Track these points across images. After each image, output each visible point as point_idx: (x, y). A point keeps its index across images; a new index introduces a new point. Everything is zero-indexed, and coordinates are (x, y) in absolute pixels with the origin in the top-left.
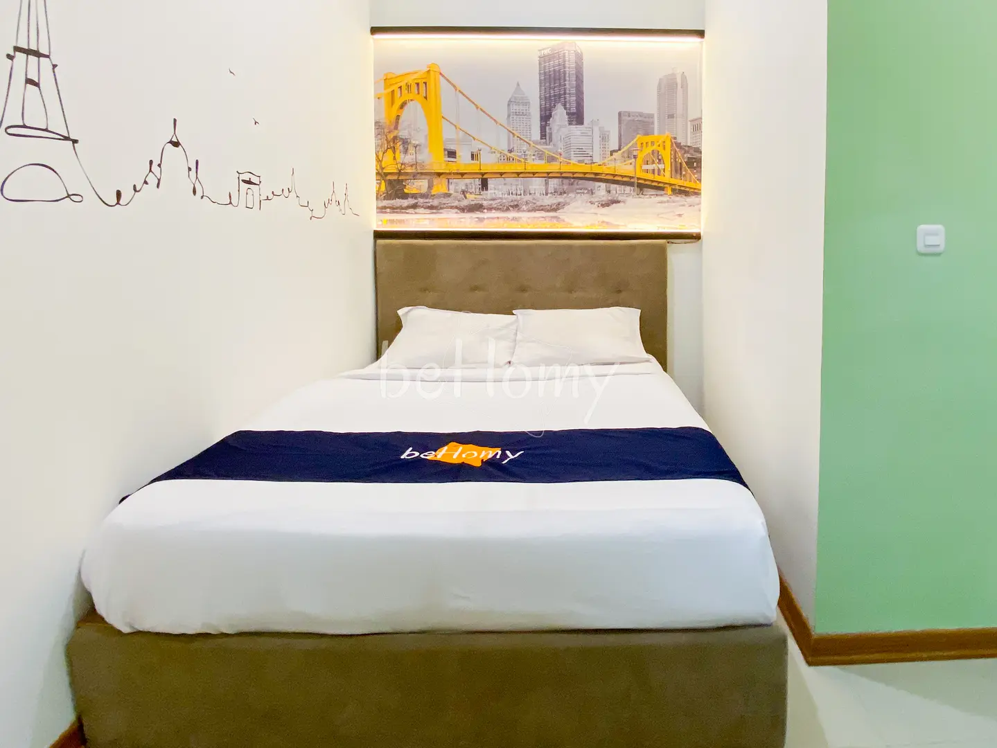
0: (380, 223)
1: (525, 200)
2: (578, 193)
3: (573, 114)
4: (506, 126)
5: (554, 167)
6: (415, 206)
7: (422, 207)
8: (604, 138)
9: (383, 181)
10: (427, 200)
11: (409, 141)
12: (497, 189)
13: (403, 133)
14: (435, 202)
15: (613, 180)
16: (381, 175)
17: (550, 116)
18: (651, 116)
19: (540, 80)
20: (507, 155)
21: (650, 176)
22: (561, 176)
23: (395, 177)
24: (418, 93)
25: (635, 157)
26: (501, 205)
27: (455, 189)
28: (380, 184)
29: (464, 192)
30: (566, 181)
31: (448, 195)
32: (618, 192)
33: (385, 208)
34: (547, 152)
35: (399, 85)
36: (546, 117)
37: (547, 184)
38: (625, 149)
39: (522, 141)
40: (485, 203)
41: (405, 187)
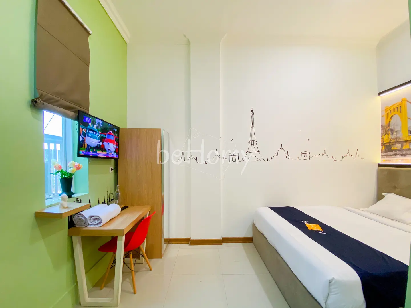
0: (382, 161)
6: (396, 155)
7: (398, 155)
9: (384, 146)
10: (400, 152)
11: (394, 130)
13: (391, 127)
14: (404, 153)
16: (383, 144)
23: (389, 144)
24: (398, 111)
31: (410, 149)
33: (384, 155)
35: (390, 110)
41: (392, 147)
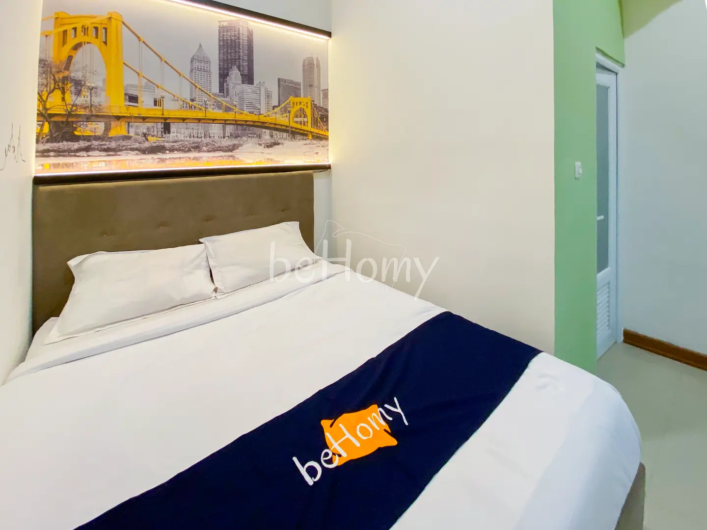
0: (41, 168)
1: (205, 142)
2: (249, 137)
3: (246, 75)
4: (189, 79)
5: (230, 116)
6: (87, 149)
7: (97, 149)
8: (268, 96)
9: (46, 123)
10: (104, 143)
11: (83, 83)
12: (178, 133)
13: (75, 74)
14: (113, 145)
15: (276, 128)
16: (44, 116)
17: (227, 75)
18: (299, 84)
19: (219, 45)
20: (189, 104)
21: (299, 126)
22: (236, 123)
23: (64, 120)
24: (97, 37)
25: (289, 112)
26: (183, 147)
27: (136, 132)
28: (42, 126)
29: (145, 135)
30: (239, 127)
31: (129, 138)
32: (278, 137)
33: (48, 151)
34: (224, 103)
35: (73, 26)
36: (224, 75)
37: (224, 129)
38: (283, 105)
39: (203, 93)
40: (167, 145)
41: (75, 129)
